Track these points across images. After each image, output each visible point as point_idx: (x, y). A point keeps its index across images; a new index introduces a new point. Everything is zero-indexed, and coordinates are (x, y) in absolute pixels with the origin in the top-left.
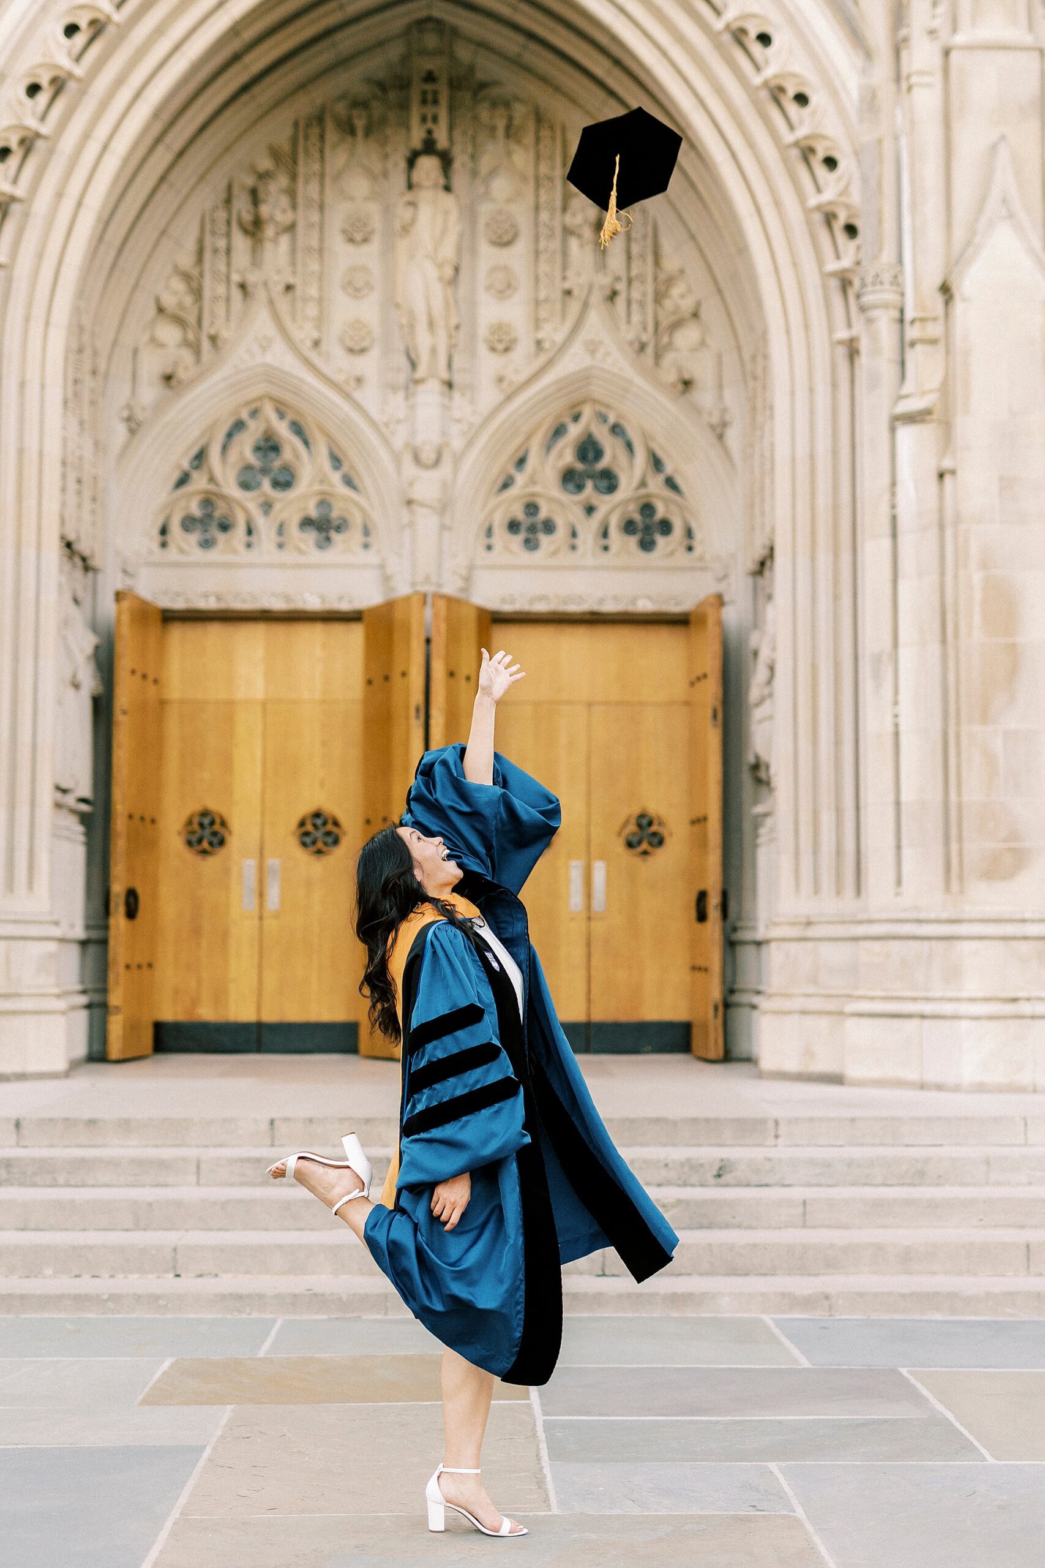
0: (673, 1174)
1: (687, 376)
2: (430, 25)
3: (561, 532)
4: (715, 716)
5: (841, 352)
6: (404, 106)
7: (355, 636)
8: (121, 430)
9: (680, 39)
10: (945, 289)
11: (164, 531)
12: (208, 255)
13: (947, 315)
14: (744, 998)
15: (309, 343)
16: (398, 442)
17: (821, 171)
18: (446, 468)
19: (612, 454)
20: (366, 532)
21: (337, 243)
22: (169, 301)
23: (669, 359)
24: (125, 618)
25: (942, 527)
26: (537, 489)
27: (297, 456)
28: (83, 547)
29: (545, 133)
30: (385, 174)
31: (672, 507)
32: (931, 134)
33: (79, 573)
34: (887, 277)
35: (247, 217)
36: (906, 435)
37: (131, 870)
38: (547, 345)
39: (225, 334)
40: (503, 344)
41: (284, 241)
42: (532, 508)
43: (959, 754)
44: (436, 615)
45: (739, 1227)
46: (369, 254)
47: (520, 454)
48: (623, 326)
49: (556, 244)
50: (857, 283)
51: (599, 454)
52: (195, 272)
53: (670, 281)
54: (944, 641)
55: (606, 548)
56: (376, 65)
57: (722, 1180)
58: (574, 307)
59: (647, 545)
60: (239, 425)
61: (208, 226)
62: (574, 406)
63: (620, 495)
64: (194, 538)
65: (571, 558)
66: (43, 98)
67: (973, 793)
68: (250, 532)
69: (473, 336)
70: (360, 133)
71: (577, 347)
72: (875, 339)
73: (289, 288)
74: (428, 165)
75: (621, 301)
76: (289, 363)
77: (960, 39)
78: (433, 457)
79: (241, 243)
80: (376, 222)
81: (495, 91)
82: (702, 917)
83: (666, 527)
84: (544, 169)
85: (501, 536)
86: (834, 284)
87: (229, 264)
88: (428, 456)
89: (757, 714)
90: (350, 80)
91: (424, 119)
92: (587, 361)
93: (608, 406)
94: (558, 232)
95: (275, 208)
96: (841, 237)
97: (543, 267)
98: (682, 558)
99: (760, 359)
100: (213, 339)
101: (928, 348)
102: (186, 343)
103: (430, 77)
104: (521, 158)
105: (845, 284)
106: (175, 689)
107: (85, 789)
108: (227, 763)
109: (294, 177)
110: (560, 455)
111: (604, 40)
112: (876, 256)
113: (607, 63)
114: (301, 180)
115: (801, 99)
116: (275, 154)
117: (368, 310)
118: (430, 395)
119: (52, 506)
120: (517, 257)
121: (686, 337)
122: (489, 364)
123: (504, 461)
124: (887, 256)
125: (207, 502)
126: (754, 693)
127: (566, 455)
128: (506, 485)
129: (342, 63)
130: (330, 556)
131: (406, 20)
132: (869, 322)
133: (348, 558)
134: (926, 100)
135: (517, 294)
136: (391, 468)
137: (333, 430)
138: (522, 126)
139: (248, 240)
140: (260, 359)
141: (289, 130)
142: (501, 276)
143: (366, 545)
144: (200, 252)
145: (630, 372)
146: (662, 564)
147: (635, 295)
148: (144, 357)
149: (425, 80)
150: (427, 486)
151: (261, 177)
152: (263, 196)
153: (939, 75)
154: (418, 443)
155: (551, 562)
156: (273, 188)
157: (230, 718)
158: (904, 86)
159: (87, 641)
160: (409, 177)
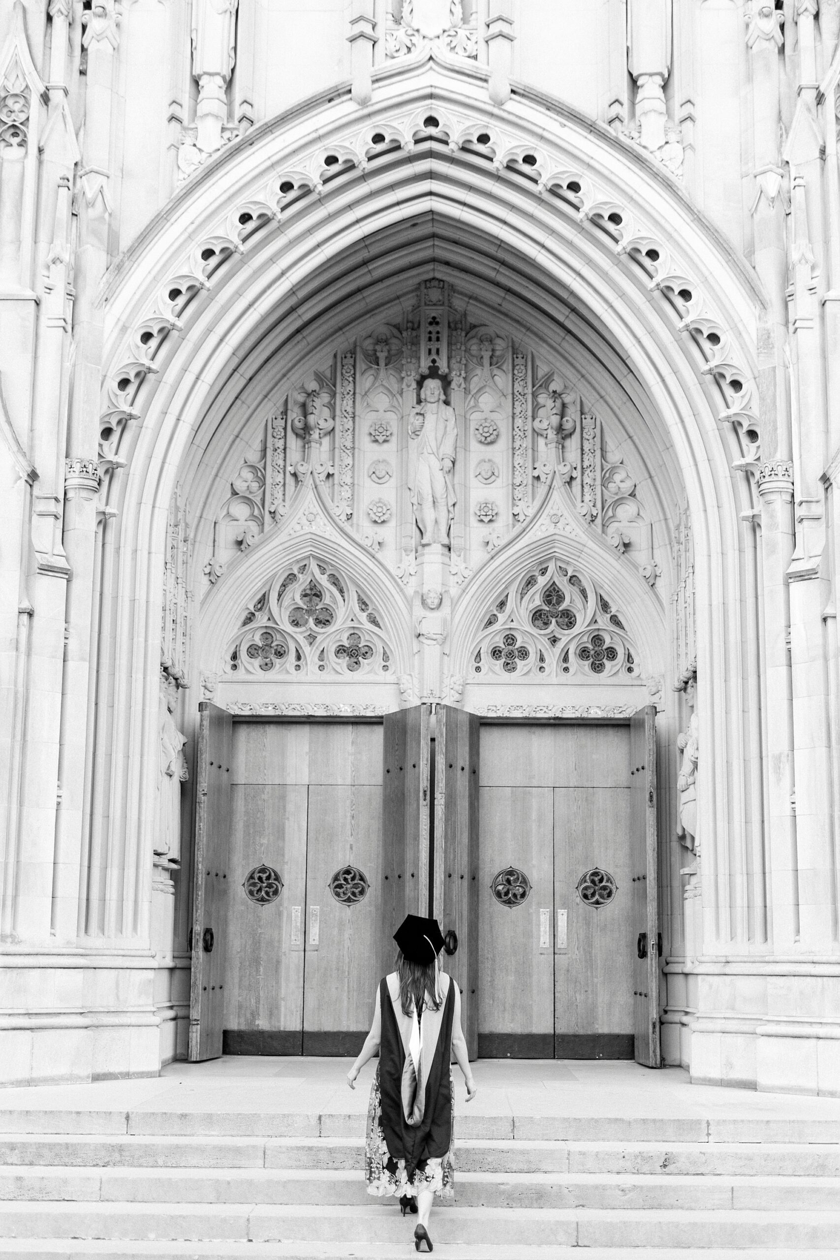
0: (628, 1164)
1: (627, 542)
2: (435, 283)
3: (533, 657)
4: (651, 801)
5: (746, 525)
6: (415, 342)
7: (378, 735)
8: (205, 580)
9: (622, 295)
10: (825, 479)
11: (234, 657)
12: (269, 452)
13: (826, 498)
14: (677, 1017)
15: (344, 517)
16: (410, 591)
17: (729, 391)
18: (446, 609)
19: (571, 598)
20: (386, 657)
21: (365, 442)
22: (240, 486)
23: (612, 528)
24: (206, 723)
25: (826, 659)
26: (513, 625)
27: (335, 602)
28: (176, 671)
29: (519, 361)
30: (401, 393)
31: (617, 639)
32: (812, 365)
33: (172, 688)
34: (780, 471)
35: (299, 425)
36: (796, 587)
37: (208, 914)
38: (521, 518)
39: (281, 510)
40: (488, 517)
41: (326, 441)
42: (510, 639)
44: (439, 721)
45: (682, 1208)
46: (389, 451)
47: (502, 598)
48: (579, 504)
49: (527, 443)
50: (757, 475)
51: (561, 598)
52: (260, 466)
53: (613, 470)
54: (829, 746)
55: (566, 669)
56: (393, 312)
57: (667, 1170)
58: (542, 490)
59: (597, 667)
60: (291, 578)
61: (270, 430)
62: (541, 563)
63: (576, 630)
64: (257, 662)
65: (540, 677)
68: (299, 658)
69: (466, 510)
70: (382, 362)
71: (544, 519)
72: (772, 516)
73: (329, 476)
74: (433, 386)
75: (577, 484)
76: (329, 532)
77: (831, 295)
78: (437, 601)
79: (294, 443)
80: (394, 428)
81: (482, 331)
82: (643, 954)
83: (612, 654)
84: (518, 387)
85: (487, 660)
86: (740, 475)
87: (285, 460)
88: (433, 601)
89: (684, 797)
90: (376, 324)
91: (430, 350)
92: (552, 530)
93: (568, 563)
94: (529, 433)
95: (319, 417)
96: (745, 440)
97: (518, 460)
98: (624, 677)
99: (682, 528)
100: (273, 514)
101: (813, 524)
102: (253, 517)
103: (434, 322)
104: (502, 380)
105: (748, 475)
106: (241, 777)
107: (175, 854)
108: (280, 832)
109: (333, 395)
110: (532, 599)
111: (564, 295)
112: (772, 455)
113: (567, 311)
114: (338, 397)
115: (713, 338)
116: (319, 377)
117: (388, 492)
118: (434, 555)
119: (155, 642)
120: (499, 452)
121: (627, 511)
122: (478, 532)
123: (489, 604)
124: (781, 454)
125: (267, 635)
126: (681, 782)
127: (535, 600)
128: (490, 623)
129: (370, 311)
130: (358, 675)
131: (416, 280)
132: (768, 503)
133: (371, 677)
134: (808, 339)
135: (499, 481)
136: (405, 611)
137: (361, 581)
138: (502, 356)
139: (300, 442)
140: (307, 529)
141: (330, 362)
142: (486, 466)
143: (386, 668)
144: (264, 450)
145: (584, 538)
146: (610, 681)
147: (587, 480)
148: (222, 528)
149: (431, 324)
150: (432, 623)
151: (309, 395)
152: (310, 409)
153: (817, 320)
154: (425, 591)
155: (525, 679)
156: (318, 402)
157: (283, 798)
158: (791, 328)
159: (177, 741)
160: (418, 395)
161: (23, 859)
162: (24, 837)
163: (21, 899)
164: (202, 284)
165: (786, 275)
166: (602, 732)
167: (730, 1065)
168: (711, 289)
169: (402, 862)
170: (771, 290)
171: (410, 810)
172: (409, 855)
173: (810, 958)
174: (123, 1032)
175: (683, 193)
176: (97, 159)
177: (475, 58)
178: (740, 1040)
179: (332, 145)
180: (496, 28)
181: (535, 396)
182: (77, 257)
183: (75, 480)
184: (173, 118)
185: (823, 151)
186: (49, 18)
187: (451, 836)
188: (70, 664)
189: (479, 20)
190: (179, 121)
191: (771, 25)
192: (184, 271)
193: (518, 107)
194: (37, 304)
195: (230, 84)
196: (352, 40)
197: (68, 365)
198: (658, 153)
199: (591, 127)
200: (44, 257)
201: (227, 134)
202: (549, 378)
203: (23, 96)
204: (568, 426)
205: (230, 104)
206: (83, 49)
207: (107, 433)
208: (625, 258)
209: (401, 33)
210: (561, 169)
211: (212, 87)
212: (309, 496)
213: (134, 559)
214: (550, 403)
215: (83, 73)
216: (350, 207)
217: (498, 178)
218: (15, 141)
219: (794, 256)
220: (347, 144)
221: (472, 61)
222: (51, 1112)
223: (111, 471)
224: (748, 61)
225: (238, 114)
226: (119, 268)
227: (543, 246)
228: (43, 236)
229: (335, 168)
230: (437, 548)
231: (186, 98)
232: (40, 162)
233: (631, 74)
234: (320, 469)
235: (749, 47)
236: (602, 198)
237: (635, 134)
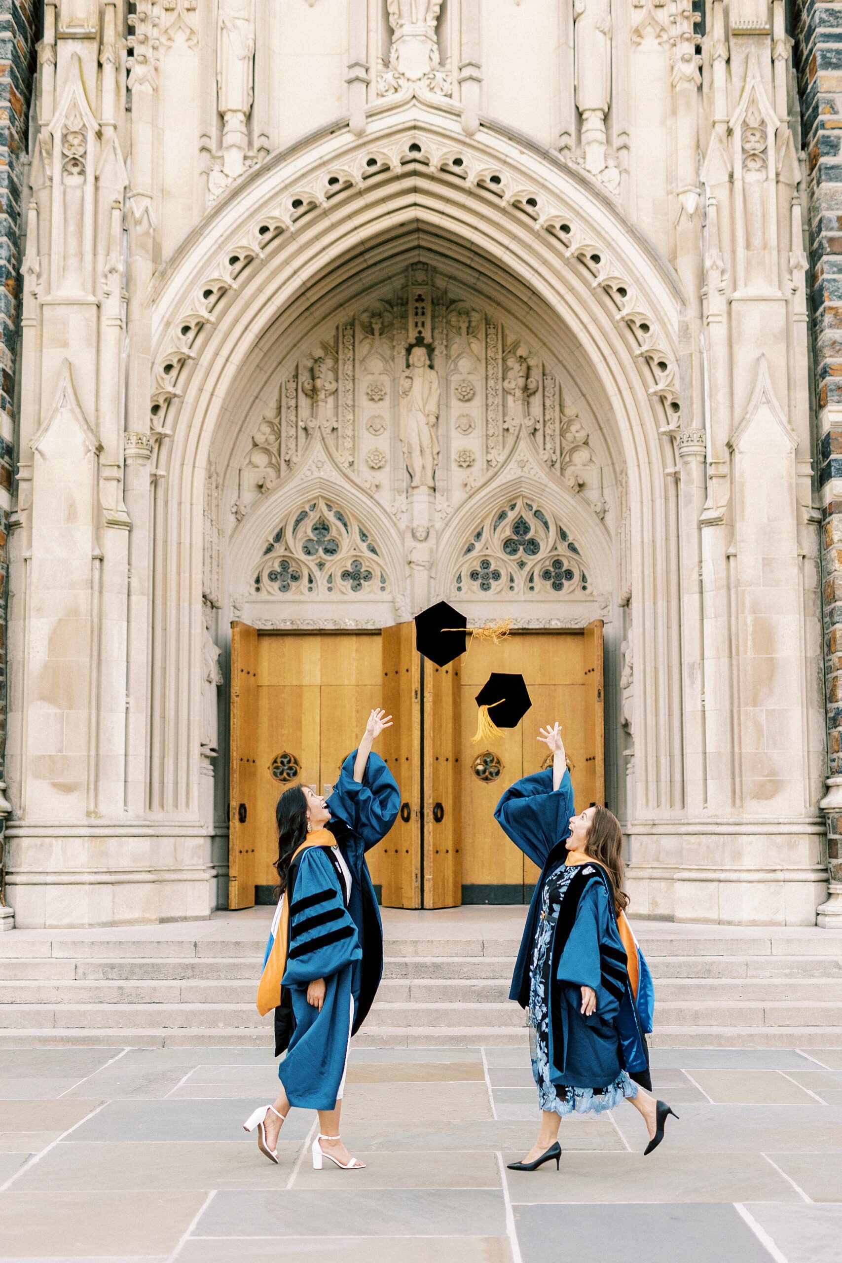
1: (581, 482)
2: (420, 266)
3: (504, 578)
4: (599, 696)
5: (670, 480)
6: (404, 316)
7: (377, 643)
8: (232, 519)
9: (572, 289)
10: (729, 446)
11: (258, 581)
12: (284, 410)
13: (731, 460)
15: (347, 465)
16: (402, 525)
17: (657, 370)
18: (432, 540)
19: (535, 530)
20: (383, 580)
21: (363, 401)
22: (260, 439)
23: (569, 471)
24: (237, 638)
25: (729, 588)
26: (488, 552)
27: (340, 535)
28: (213, 597)
29: (491, 331)
30: (393, 359)
31: (573, 563)
32: (721, 352)
33: (208, 610)
34: (695, 437)
35: (308, 387)
36: (707, 531)
37: (242, 793)
38: (494, 463)
39: (294, 459)
40: (467, 463)
41: (331, 400)
42: (485, 564)
43: (739, 725)
46: (383, 408)
47: (478, 530)
48: (541, 452)
49: (499, 400)
50: (678, 439)
51: (527, 529)
52: (276, 421)
53: (570, 422)
54: (731, 657)
55: (532, 588)
56: (386, 291)
58: (511, 440)
59: (557, 587)
60: (303, 516)
61: (284, 391)
62: (511, 500)
63: (540, 556)
64: (277, 585)
65: (510, 595)
66: (191, 334)
67: (748, 747)
68: (311, 581)
69: (448, 457)
70: (377, 333)
71: (513, 464)
72: (689, 474)
73: (334, 429)
74: (419, 353)
75: (539, 435)
76: (334, 476)
77: (737, 295)
78: (424, 534)
79: (304, 402)
80: (388, 389)
81: (460, 305)
83: (569, 575)
84: (490, 353)
85: (466, 581)
86: (665, 439)
87: (297, 417)
88: (421, 534)
89: (626, 693)
90: (371, 300)
91: (416, 324)
92: (519, 473)
93: (533, 500)
94: (500, 392)
95: (325, 381)
96: (670, 410)
97: (491, 415)
98: (579, 593)
100: (288, 462)
101: (721, 480)
102: (271, 465)
103: (420, 299)
104: (477, 347)
105: (672, 439)
106: (265, 679)
107: (214, 745)
108: (298, 725)
109: (336, 361)
110: (503, 530)
112: (689, 424)
113: (529, 294)
114: (340, 362)
115: (645, 327)
116: (324, 346)
117: (383, 443)
118: (422, 495)
119: (197, 577)
120: (475, 409)
121: (582, 456)
122: (458, 475)
123: (468, 535)
124: (696, 424)
125: (284, 565)
126: (623, 681)
127: (506, 530)
128: (469, 550)
129: (367, 290)
130: (361, 595)
131: (403, 265)
132: (686, 463)
133: (372, 597)
134: (718, 331)
135: (475, 432)
136: (398, 541)
137: (362, 518)
138: (477, 327)
139: (309, 401)
140: (316, 475)
141: (333, 332)
142: (465, 421)
143: (383, 589)
144: (279, 408)
145: (545, 480)
146: (567, 598)
147: (548, 431)
148: (245, 474)
149: (417, 300)
150: (420, 552)
151: (316, 361)
152: (317, 374)
153: (725, 316)
154: (415, 526)
155: (498, 597)
156: (324, 368)
157: (300, 696)
158: (705, 323)
159: (214, 652)
160: (407, 360)
161: (101, 752)
162: (102, 736)
163: (101, 783)
164: (230, 286)
165: (702, 278)
166: (562, 638)
167: (655, 904)
168: (642, 289)
169: (398, 748)
170: (690, 289)
171: (404, 706)
172: (404, 743)
173: (715, 820)
174: (181, 886)
175: (619, 209)
176: (143, 181)
177: (450, 96)
178: (663, 884)
179: (336, 168)
180: (467, 72)
181: (504, 360)
182: (128, 266)
183: (132, 451)
184: (203, 149)
185: (731, 176)
186: (100, 65)
187: (437, 728)
188: (134, 598)
189: (453, 63)
190: (208, 150)
191: (690, 69)
192: (215, 275)
193: (485, 138)
194: (98, 306)
195: (249, 117)
196: (350, 82)
197: (124, 355)
198: (599, 177)
199: (544, 155)
200: (101, 268)
201: (248, 162)
202: (516, 345)
203: (81, 133)
204: (532, 386)
205: (250, 134)
206: (128, 90)
207: (155, 409)
208: (574, 261)
209: (389, 76)
210: (521, 188)
211: (235, 121)
212: (318, 446)
213: (180, 509)
214: (517, 367)
215: (128, 110)
216: (349, 217)
217: (469, 193)
218: (76, 170)
219: (708, 263)
220: (346, 168)
221: (447, 100)
222: (138, 942)
223: (159, 440)
224: (673, 97)
225: (257, 144)
226: (163, 275)
227: (507, 248)
228: (101, 251)
229: (336, 187)
230: (424, 490)
231: (214, 131)
232: (97, 188)
233: (577, 108)
234: (326, 424)
235: (673, 86)
236: (554, 212)
237: (581, 161)
